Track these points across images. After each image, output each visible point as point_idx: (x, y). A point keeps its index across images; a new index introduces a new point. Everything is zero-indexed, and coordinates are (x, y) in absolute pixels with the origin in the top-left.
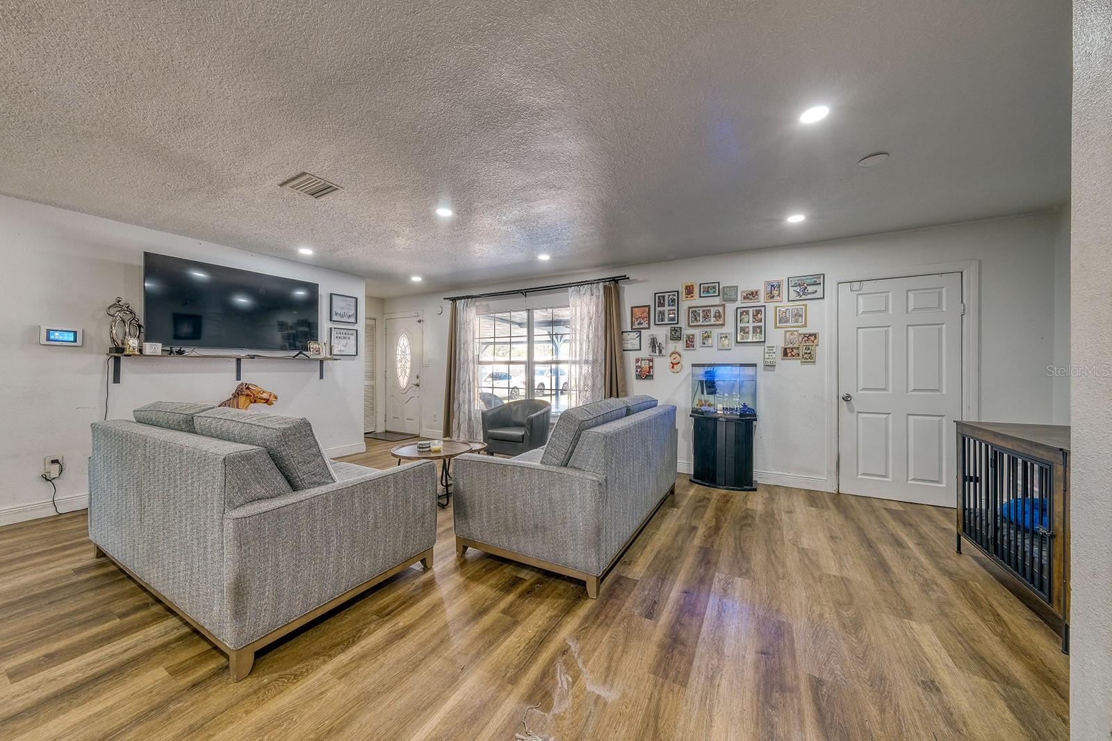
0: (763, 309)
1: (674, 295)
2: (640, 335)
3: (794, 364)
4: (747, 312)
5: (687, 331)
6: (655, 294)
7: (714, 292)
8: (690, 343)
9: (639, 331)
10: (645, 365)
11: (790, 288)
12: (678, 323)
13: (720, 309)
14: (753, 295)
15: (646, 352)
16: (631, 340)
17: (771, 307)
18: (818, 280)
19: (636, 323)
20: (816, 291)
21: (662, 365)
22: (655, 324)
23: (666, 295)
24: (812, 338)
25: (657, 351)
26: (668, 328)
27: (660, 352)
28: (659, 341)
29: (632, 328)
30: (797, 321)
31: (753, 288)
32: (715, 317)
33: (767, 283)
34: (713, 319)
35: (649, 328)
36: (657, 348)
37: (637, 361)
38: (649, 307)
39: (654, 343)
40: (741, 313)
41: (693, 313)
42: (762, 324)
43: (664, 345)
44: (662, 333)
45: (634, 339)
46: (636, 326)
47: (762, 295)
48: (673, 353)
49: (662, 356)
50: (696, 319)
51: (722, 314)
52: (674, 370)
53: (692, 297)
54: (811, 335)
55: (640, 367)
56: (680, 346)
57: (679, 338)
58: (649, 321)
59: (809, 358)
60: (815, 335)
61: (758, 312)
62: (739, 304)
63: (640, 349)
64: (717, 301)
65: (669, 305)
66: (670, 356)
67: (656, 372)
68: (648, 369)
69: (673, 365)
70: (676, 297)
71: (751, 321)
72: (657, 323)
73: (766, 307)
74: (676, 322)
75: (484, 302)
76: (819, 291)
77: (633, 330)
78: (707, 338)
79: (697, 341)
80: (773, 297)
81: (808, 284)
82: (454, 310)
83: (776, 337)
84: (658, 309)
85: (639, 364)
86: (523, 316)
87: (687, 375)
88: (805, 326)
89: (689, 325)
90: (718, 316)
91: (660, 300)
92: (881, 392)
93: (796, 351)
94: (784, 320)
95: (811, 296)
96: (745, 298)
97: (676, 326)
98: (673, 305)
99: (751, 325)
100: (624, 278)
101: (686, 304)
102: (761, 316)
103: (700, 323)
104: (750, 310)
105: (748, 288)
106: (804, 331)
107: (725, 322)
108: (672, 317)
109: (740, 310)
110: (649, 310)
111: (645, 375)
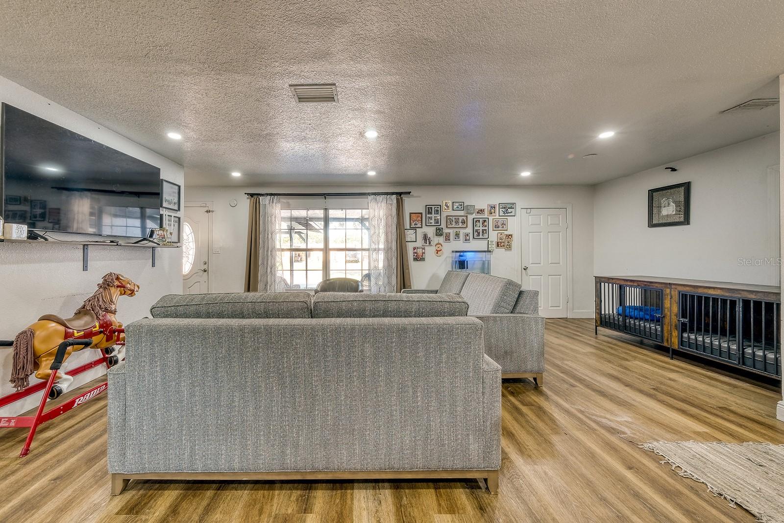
0: (487, 219)
1: (438, 208)
2: (416, 232)
3: (501, 250)
4: (479, 221)
5: (446, 231)
6: (426, 206)
7: (461, 208)
8: (447, 238)
9: (415, 229)
10: (420, 251)
11: (500, 209)
12: (441, 225)
13: (465, 218)
14: (481, 211)
15: (420, 243)
16: (410, 235)
17: (491, 218)
18: (512, 206)
19: (413, 224)
20: (511, 212)
21: (430, 251)
23: (433, 207)
24: (510, 237)
25: (428, 242)
26: (435, 228)
27: (430, 243)
28: (429, 236)
30: (503, 227)
31: (482, 208)
32: (462, 222)
33: (488, 205)
34: (460, 224)
35: (421, 227)
36: (428, 241)
37: (414, 249)
38: (421, 213)
39: (425, 238)
40: (475, 222)
41: (449, 220)
42: (487, 228)
43: (432, 239)
44: (430, 231)
45: (412, 234)
46: (413, 226)
47: (486, 211)
48: (437, 244)
49: (431, 245)
50: (451, 223)
51: (466, 221)
52: (437, 255)
53: (448, 209)
54: (509, 235)
55: (416, 253)
56: (441, 239)
57: (441, 235)
58: (422, 223)
59: (509, 247)
60: (511, 235)
61: (485, 221)
62: (474, 216)
63: (416, 241)
64: (462, 213)
65: (435, 214)
67: (427, 256)
68: (421, 254)
69: (438, 251)
70: (439, 209)
71: (481, 226)
72: (427, 224)
73: (488, 218)
74: (439, 224)
75: (284, 200)
76: (514, 212)
77: (411, 228)
78: (457, 235)
79: (452, 237)
80: (491, 213)
81: (508, 209)
82: (255, 204)
83: (493, 236)
84: (428, 215)
85: (416, 251)
86: (320, 213)
87: (447, 257)
88: (507, 230)
89: (447, 227)
90: (463, 222)
91: (429, 210)
92: (539, 265)
93: (503, 244)
94: (497, 227)
95: (509, 214)
96: (478, 213)
97: (439, 227)
98: (437, 214)
99: (481, 228)
100: (407, 193)
101: (445, 213)
102: (486, 224)
103: (453, 226)
104: (481, 220)
105: (478, 207)
106: (507, 233)
107: (467, 226)
108: (437, 221)
109: (476, 220)
110: (422, 216)
111: (418, 258)
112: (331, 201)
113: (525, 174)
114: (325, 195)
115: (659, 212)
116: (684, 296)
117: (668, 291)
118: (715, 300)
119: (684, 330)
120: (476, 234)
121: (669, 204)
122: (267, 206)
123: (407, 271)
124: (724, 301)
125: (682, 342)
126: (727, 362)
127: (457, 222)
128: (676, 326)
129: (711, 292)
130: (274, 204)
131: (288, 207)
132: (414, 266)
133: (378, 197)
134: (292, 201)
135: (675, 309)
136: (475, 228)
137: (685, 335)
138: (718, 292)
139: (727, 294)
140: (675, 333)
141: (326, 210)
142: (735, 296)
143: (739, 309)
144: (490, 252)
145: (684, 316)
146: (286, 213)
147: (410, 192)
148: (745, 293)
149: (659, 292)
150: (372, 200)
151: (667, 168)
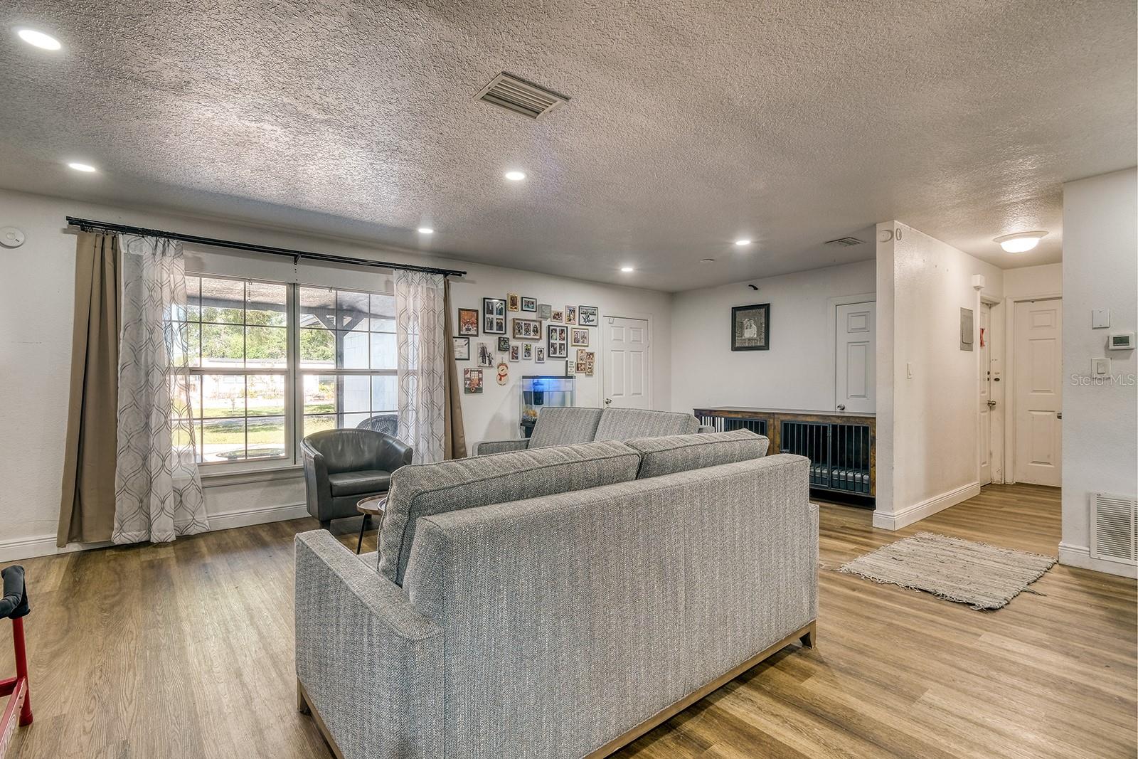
0: (565, 329)
1: (502, 304)
2: (469, 343)
3: (582, 376)
4: (556, 330)
5: (513, 343)
6: (484, 299)
7: (533, 308)
9: (467, 337)
10: (475, 376)
11: (580, 314)
12: (505, 333)
13: (537, 324)
14: (557, 316)
16: (460, 347)
17: (570, 327)
18: (594, 311)
19: (464, 328)
20: (593, 320)
21: (490, 375)
22: (484, 332)
23: (495, 302)
24: (592, 356)
25: (487, 362)
26: (496, 337)
27: (490, 363)
28: (489, 351)
29: (459, 334)
30: (583, 342)
31: (559, 310)
32: (534, 331)
33: (567, 307)
34: (532, 333)
35: (477, 336)
36: (487, 358)
37: (466, 372)
38: (477, 311)
39: (484, 353)
40: (551, 330)
41: (517, 326)
42: (565, 342)
43: (493, 356)
44: (491, 342)
45: (462, 346)
46: (464, 332)
47: (564, 317)
48: (501, 365)
49: (492, 367)
50: (519, 331)
51: (539, 329)
52: (500, 382)
53: (516, 308)
54: (591, 354)
55: (469, 379)
56: (506, 357)
57: (507, 349)
58: (478, 326)
59: (590, 372)
60: (592, 354)
61: (563, 331)
62: (549, 322)
63: (469, 359)
64: (533, 316)
65: (497, 314)
66: (498, 368)
67: (485, 385)
69: (501, 377)
70: (503, 306)
71: (558, 339)
72: (486, 331)
73: (567, 327)
74: (503, 332)
75: (190, 252)
76: (595, 320)
77: (461, 336)
78: (528, 350)
79: (521, 353)
80: (570, 320)
81: (589, 314)
82: (98, 250)
83: (573, 354)
84: (487, 316)
85: (468, 376)
86: (278, 293)
87: (514, 386)
88: (587, 346)
89: (514, 337)
90: (536, 331)
91: (487, 305)
92: (621, 396)
93: (583, 366)
94: (576, 340)
95: (590, 323)
96: (554, 317)
97: (505, 336)
98: (501, 314)
99: (558, 342)
100: (459, 274)
101: (511, 315)
102: (564, 335)
103: (523, 336)
104: (558, 328)
105: (555, 309)
106: (588, 350)
107: (541, 337)
108: (500, 327)
109: (551, 328)
110: (477, 316)
111: (475, 389)
112: (304, 269)
113: (627, 270)
114: (296, 256)
115: (742, 335)
116: (786, 426)
118: (811, 427)
120: (552, 349)
121: (751, 326)
122: (147, 263)
123: (458, 411)
124: (818, 427)
126: (821, 487)
127: (527, 331)
129: (809, 419)
130: (168, 260)
131: (197, 269)
132: (466, 400)
133: (410, 274)
134: (209, 257)
135: (777, 440)
136: (551, 341)
138: (814, 419)
139: (821, 421)
141: (294, 286)
142: (827, 423)
143: (830, 434)
144: (571, 377)
145: (785, 447)
146: (192, 284)
147: (465, 273)
148: (834, 418)
149: (762, 423)
150: (400, 278)
151: (750, 286)
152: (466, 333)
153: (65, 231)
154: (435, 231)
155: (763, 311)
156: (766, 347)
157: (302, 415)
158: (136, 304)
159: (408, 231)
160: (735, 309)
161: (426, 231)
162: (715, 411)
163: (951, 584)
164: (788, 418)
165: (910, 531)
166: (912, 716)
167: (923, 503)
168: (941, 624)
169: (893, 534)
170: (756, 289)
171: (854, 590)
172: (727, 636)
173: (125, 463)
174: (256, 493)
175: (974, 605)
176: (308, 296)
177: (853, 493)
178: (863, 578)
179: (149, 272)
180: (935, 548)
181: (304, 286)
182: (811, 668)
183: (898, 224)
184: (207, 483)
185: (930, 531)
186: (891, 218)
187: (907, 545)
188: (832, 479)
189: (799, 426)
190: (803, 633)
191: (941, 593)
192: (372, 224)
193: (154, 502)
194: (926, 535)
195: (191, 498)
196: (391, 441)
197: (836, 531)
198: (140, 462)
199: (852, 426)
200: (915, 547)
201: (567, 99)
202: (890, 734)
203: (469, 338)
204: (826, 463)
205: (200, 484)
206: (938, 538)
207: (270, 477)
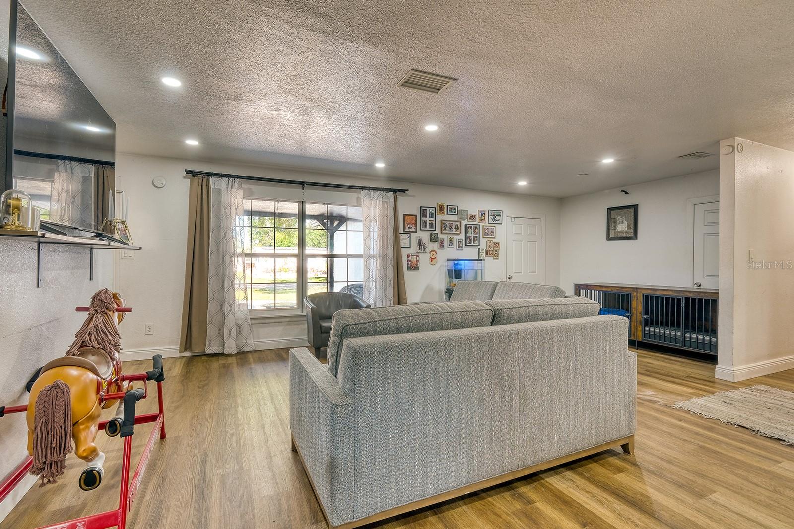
1: (433, 210)
3: (490, 259)
4: (471, 227)
5: (441, 236)
6: (421, 207)
7: (455, 212)
9: (409, 233)
10: (414, 259)
11: (489, 216)
12: (435, 230)
13: (458, 223)
14: (473, 217)
15: (414, 250)
16: (404, 240)
17: (481, 225)
18: (499, 213)
20: (499, 220)
21: (424, 258)
22: (421, 229)
24: (497, 245)
25: (423, 249)
26: (429, 233)
27: (425, 250)
28: (424, 242)
29: (404, 231)
30: (491, 235)
31: (473, 213)
32: (455, 228)
33: (479, 211)
34: (454, 230)
35: (416, 232)
36: (423, 247)
37: (408, 256)
38: (416, 216)
39: (420, 244)
40: (467, 228)
41: (443, 224)
42: (478, 235)
43: (426, 245)
44: (425, 236)
45: (406, 239)
47: (477, 218)
48: (432, 251)
49: (426, 252)
50: (445, 228)
51: (459, 226)
52: (431, 263)
53: (443, 213)
54: (497, 243)
55: (410, 261)
56: (436, 246)
57: (436, 241)
58: (416, 225)
59: (496, 256)
61: (476, 228)
62: (466, 222)
63: (410, 248)
64: (455, 218)
65: (429, 217)
66: (430, 253)
67: (421, 265)
68: (416, 263)
70: (434, 212)
71: (473, 233)
72: (422, 229)
73: (479, 225)
74: (434, 229)
75: (246, 185)
76: (501, 220)
77: (405, 232)
78: (451, 241)
79: (446, 244)
80: (482, 220)
81: (496, 215)
82: (200, 187)
83: (483, 244)
84: (423, 218)
85: (410, 258)
86: (292, 207)
87: (440, 266)
88: (495, 238)
89: (441, 233)
90: (457, 228)
91: (423, 211)
92: (520, 274)
93: (491, 252)
94: (486, 234)
95: (497, 222)
96: (470, 218)
97: (435, 232)
98: (432, 217)
99: (473, 235)
100: (404, 191)
101: (440, 217)
102: (477, 230)
103: (447, 232)
104: (473, 226)
105: (471, 212)
106: (495, 241)
107: (460, 232)
108: (431, 226)
109: (468, 226)
110: (416, 218)
111: (414, 267)
112: (309, 192)
113: (522, 184)
114: (303, 184)
115: (615, 226)
116: (647, 298)
117: (635, 294)
118: (668, 299)
119: (646, 325)
120: (468, 240)
121: (622, 222)
122: (224, 193)
123: (402, 282)
124: (673, 300)
125: (644, 335)
126: (675, 346)
127: (451, 228)
128: (640, 322)
129: (665, 293)
130: (234, 190)
131: (250, 195)
132: (408, 275)
133: (372, 193)
134: (256, 188)
135: (640, 308)
136: (468, 235)
137: (647, 329)
138: (670, 293)
139: (676, 294)
140: (640, 328)
141: (302, 203)
142: (680, 296)
143: (683, 305)
144: (481, 260)
145: (646, 313)
146: (248, 204)
147: (408, 191)
148: (687, 293)
149: (628, 296)
150: (365, 196)
151: (622, 191)
152: (409, 230)
153: (184, 177)
154: (385, 165)
155: (632, 210)
156: (635, 237)
157: (306, 282)
158: (218, 217)
159: (370, 165)
160: (610, 210)
161: (380, 165)
162: (590, 285)
163: (770, 424)
164: (649, 291)
165: (748, 383)
166: (696, 507)
167: (765, 362)
168: (747, 451)
169: (733, 385)
170: (627, 193)
171: (681, 421)
172: (553, 435)
173: (212, 307)
174: (279, 329)
175: (784, 441)
176: (312, 209)
177: (702, 352)
178: (691, 413)
179: (224, 198)
180: (766, 397)
181: (308, 203)
182: (625, 468)
183: (739, 140)
184: (254, 322)
185: (766, 385)
186: (732, 136)
187: (741, 393)
188: (685, 340)
189: (657, 298)
190: (623, 442)
191: (757, 429)
192: (347, 163)
193: (226, 331)
194: (763, 387)
195: (245, 330)
196: (358, 300)
197: (680, 379)
198: (219, 308)
199: (702, 299)
200: (747, 396)
201: (456, 80)
202: (673, 515)
203: (410, 234)
204: (680, 327)
205: (249, 321)
206: (773, 390)
207: (288, 320)
